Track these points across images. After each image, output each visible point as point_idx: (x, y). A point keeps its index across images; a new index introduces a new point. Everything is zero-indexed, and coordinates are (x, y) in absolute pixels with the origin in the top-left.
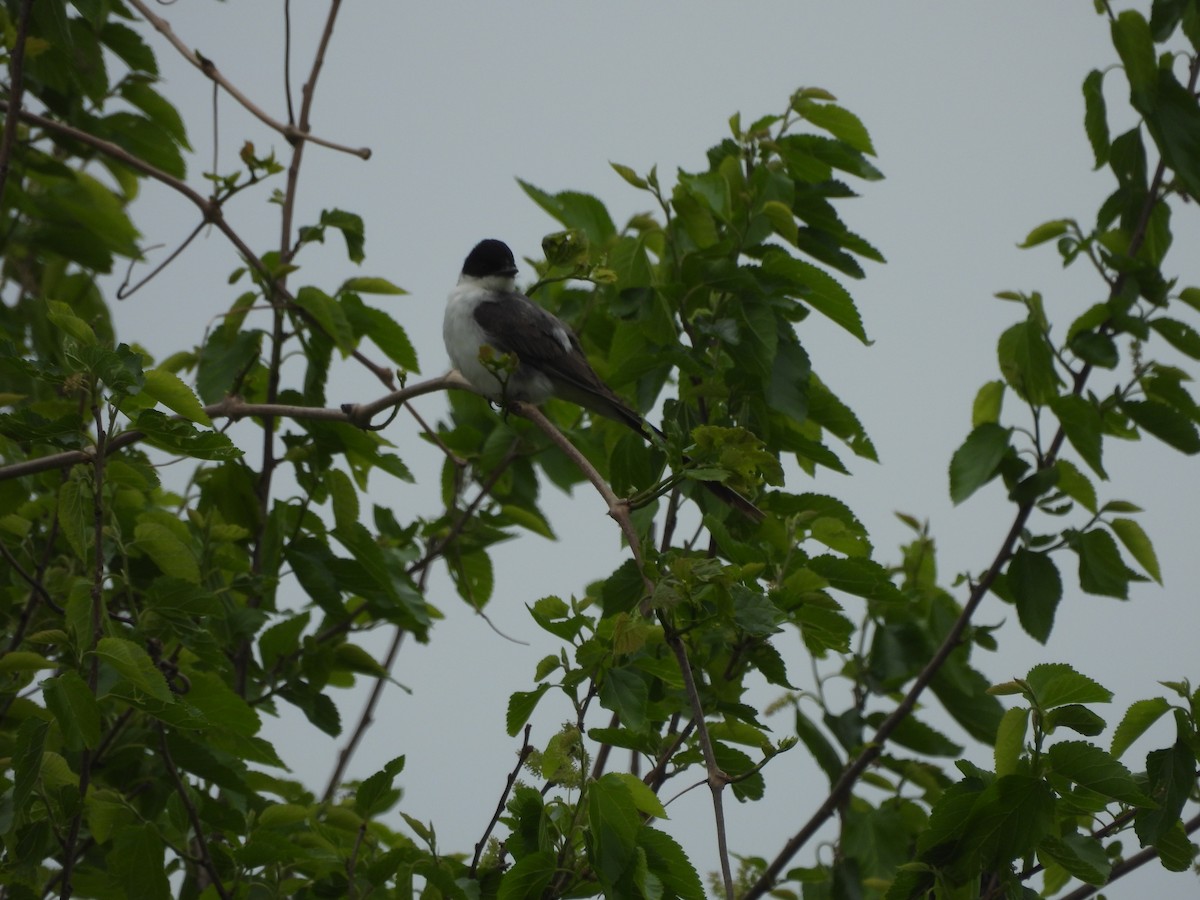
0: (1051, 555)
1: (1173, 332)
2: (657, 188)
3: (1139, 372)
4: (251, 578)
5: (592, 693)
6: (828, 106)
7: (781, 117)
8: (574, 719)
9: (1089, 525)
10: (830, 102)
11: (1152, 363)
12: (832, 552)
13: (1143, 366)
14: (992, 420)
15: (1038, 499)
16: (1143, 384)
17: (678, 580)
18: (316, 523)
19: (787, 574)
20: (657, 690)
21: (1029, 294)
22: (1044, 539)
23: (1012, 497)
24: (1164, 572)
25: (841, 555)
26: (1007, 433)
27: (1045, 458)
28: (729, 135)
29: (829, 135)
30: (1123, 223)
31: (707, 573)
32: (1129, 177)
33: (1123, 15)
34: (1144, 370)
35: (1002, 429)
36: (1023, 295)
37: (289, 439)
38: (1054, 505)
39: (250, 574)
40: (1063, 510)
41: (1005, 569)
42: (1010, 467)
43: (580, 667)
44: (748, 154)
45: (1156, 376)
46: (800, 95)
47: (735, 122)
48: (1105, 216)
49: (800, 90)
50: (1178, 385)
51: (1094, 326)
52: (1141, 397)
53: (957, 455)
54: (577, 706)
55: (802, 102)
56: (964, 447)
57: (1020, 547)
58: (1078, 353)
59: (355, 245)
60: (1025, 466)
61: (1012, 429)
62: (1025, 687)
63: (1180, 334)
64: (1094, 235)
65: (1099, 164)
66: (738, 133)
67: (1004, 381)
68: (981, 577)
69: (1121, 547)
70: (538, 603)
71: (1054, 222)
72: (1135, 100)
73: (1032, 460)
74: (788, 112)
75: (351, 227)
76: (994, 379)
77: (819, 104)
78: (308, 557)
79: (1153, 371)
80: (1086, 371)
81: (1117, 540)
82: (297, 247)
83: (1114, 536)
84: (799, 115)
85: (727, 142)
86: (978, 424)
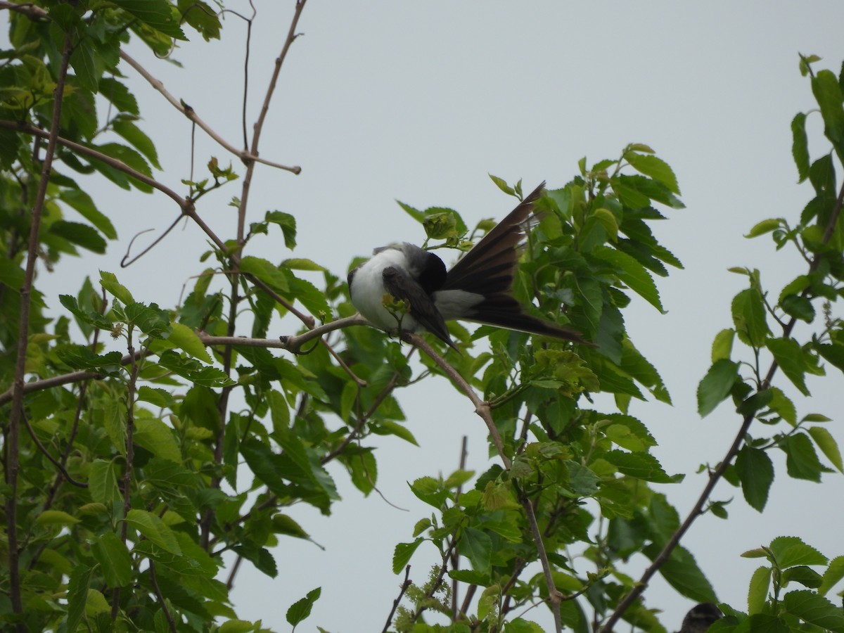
0: (766, 451)
3: (829, 325)
4: (214, 465)
5: (453, 545)
6: (648, 156)
7: (615, 162)
8: (440, 563)
9: (793, 431)
10: (650, 154)
11: (838, 320)
12: (621, 448)
13: (832, 320)
14: (725, 357)
15: (759, 412)
16: (831, 334)
18: (260, 429)
21: (752, 270)
22: (762, 441)
23: (739, 411)
25: (626, 451)
26: (736, 366)
27: (762, 384)
28: (579, 173)
29: (648, 177)
30: (819, 221)
32: (823, 189)
33: (820, 73)
34: (833, 324)
35: (733, 363)
36: (749, 271)
37: (242, 370)
38: (768, 418)
39: (214, 462)
40: (774, 421)
41: (733, 462)
42: (738, 390)
43: (444, 526)
44: (591, 186)
45: (841, 328)
46: (629, 149)
47: (582, 164)
48: (806, 216)
49: (630, 145)
51: (798, 291)
52: (830, 342)
53: (701, 383)
54: (443, 554)
55: (630, 153)
56: (707, 377)
57: (745, 445)
58: (787, 310)
59: (289, 235)
60: (750, 389)
61: (740, 362)
62: (769, 552)
64: (798, 228)
65: (802, 179)
66: (584, 172)
67: (734, 329)
68: (717, 467)
69: (815, 446)
70: (416, 482)
71: (770, 220)
72: (828, 133)
73: (754, 385)
74: (621, 160)
75: (287, 223)
76: (728, 327)
77: (643, 156)
78: (257, 453)
79: (839, 325)
80: (792, 323)
81: (813, 441)
82: (248, 236)
83: (811, 438)
84: (627, 162)
85: (577, 178)
86: (715, 360)
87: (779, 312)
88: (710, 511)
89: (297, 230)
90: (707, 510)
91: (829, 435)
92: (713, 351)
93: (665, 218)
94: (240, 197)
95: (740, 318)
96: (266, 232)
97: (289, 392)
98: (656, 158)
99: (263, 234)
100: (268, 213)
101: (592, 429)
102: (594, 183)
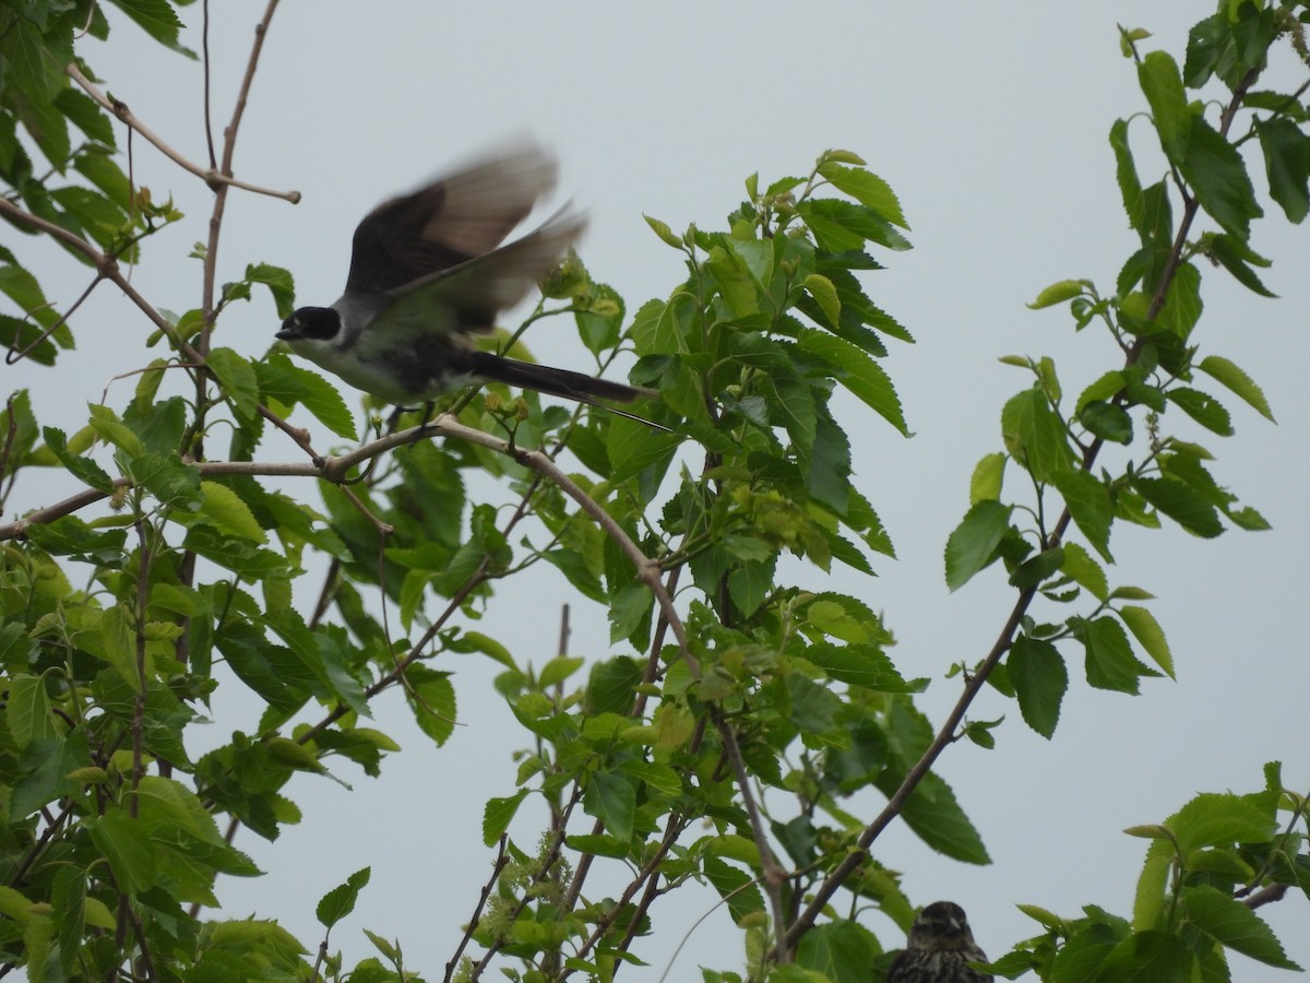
0: (1054, 643)
1: (1194, 404)
3: (1156, 448)
5: (575, 799)
6: (855, 169)
7: (803, 180)
9: (1096, 613)
10: (858, 166)
11: (1170, 440)
13: (1161, 441)
14: (991, 497)
15: (1042, 583)
16: (1158, 461)
20: (644, 794)
21: (1037, 361)
22: (1048, 629)
23: (1013, 582)
24: (1177, 666)
26: (1007, 511)
27: (1049, 540)
28: (748, 199)
29: (854, 201)
30: (1144, 287)
32: (1152, 235)
33: (1150, 57)
34: (1162, 447)
35: (1003, 506)
36: (1031, 361)
38: (1059, 591)
40: (1069, 597)
41: (1003, 659)
42: (1011, 548)
44: (765, 218)
45: (1174, 453)
46: (827, 157)
47: (752, 184)
48: (1126, 280)
49: (827, 153)
50: (1199, 463)
51: (1108, 398)
52: (1157, 475)
53: (952, 536)
55: (829, 166)
56: (961, 527)
57: (1021, 633)
58: (1089, 427)
60: (1029, 548)
61: (1013, 506)
63: (1202, 406)
64: (1113, 298)
66: (755, 197)
67: (1006, 453)
68: (977, 667)
69: (1131, 637)
71: (1062, 283)
73: (1034, 541)
74: (812, 177)
75: (279, 283)
76: (996, 452)
77: (846, 169)
78: (243, 644)
79: (1170, 448)
80: (1097, 445)
81: (1127, 629)
82: (220, 305)
83: (1123, 624)
84: (825, 180)
85: (745, 206)
86: (976, 501)
87: (1077, 428)
88: (966, 735)
89: (296, 291)
90: (962, 734)
91: (1152, 618)
92: (972, 487)
93: (881, 268)
94: (206, 242)
95: (1012, 436)
96: (248, 298)
97: (291, 545)
98: (868, 172)
99: (243, 300)
100: (250, 267)
101: (786, 609)
102: (769, 214)
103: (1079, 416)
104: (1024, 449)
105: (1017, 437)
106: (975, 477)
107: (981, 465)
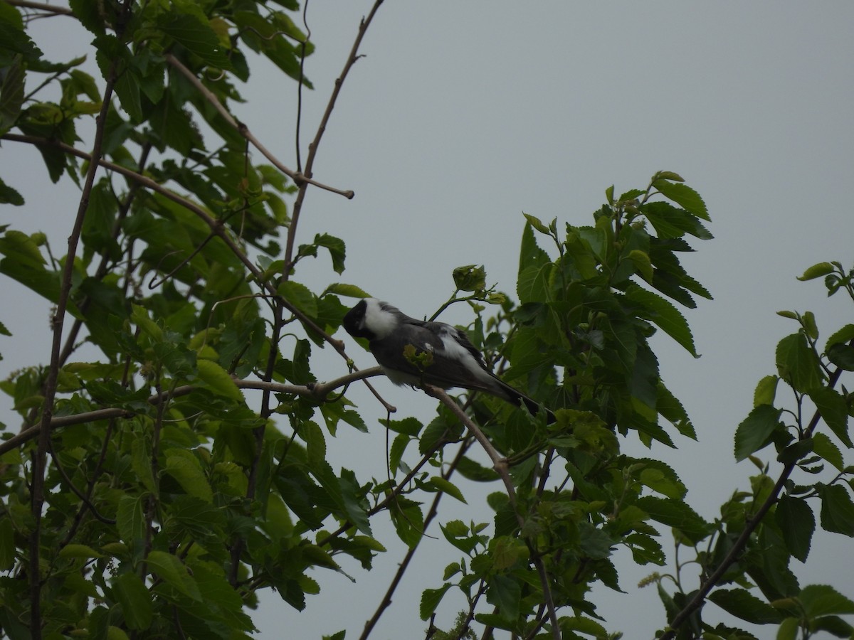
0: (807, 500)
2: (556, 235)
4: (241, 501)
5: (481, 591)
6: (677, 184)
7: (644, 192)
8: (467, 609)
10: (679, 182)
14: (768, 403)
15: (799, 461)
17: (541, 517)
19: (621, 509)
20: (526, 590)
21: (802, 314)
22: (803, 489)
23: (780, 459)
25: (661, 497)
26: (778, 413)
27: (804, 433)
28: (607, 202)
31: (562, 512)
35: (776, 410)
36: (798, 314)
38: (810, 466)
40: (817, 470)
42: (780, 436)
43: (473, 573)
44: (618, 215)
46: (659, 176)
47: (610, 193)
49: (659, 173)
51: (845, 340)
53: (741, 425)
54: (470, 600)
55: (660, 181)
56: (747, 421)
57: (784, 494)
59: (338, 259)
60: (792, 438)
61: (782, 410)
66: (611, 201)
67: (778, 376)
70: (448, 525)
71: (824, 263)
74: (649, 189)
75: (336, 248)
76: (771, 374)
77: (671, 184)
80: (838, 373)
82: (296, 259)
84: (656, 190)
85: (605, 207)
86: (758, 405)
87: (825, 360)
92: (755, 396)
93: (693, 250)
95: (783, 364)
96: (315, 255)
98: (686, 187)
99: (312, 257)
100: (317, 236)
101: (626, 473)
102: (621, 213)
103: (827, 353)
104: (790, 374)
105: (786, 366)
106: (757, 390)
107: (762, 382)
